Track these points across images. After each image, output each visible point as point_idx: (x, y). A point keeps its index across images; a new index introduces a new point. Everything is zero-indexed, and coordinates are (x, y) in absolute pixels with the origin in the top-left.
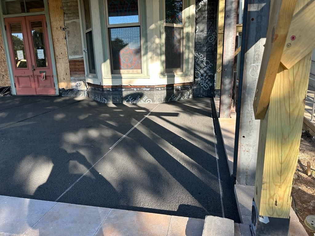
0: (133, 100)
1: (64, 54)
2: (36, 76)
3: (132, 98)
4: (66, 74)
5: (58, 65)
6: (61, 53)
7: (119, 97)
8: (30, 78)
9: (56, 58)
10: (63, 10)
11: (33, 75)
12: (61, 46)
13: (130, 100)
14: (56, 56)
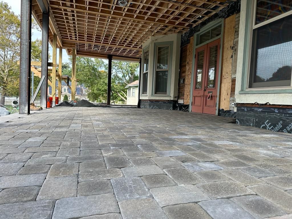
0: (271, 128)
1: (229, 73)
2: (205, 96)
3: (270, 124)
4: (228, 94)
5: (223, 85)
6: (227, 73)
7: (253, 119)
8: (201, 98)
9: (222, 78)
10: (235, 28)
11: (204, 95)
12: (228, 66)
13: (268, 126)
14: (222, 76)
